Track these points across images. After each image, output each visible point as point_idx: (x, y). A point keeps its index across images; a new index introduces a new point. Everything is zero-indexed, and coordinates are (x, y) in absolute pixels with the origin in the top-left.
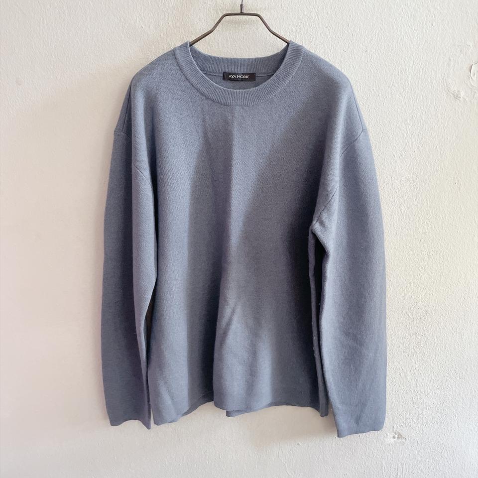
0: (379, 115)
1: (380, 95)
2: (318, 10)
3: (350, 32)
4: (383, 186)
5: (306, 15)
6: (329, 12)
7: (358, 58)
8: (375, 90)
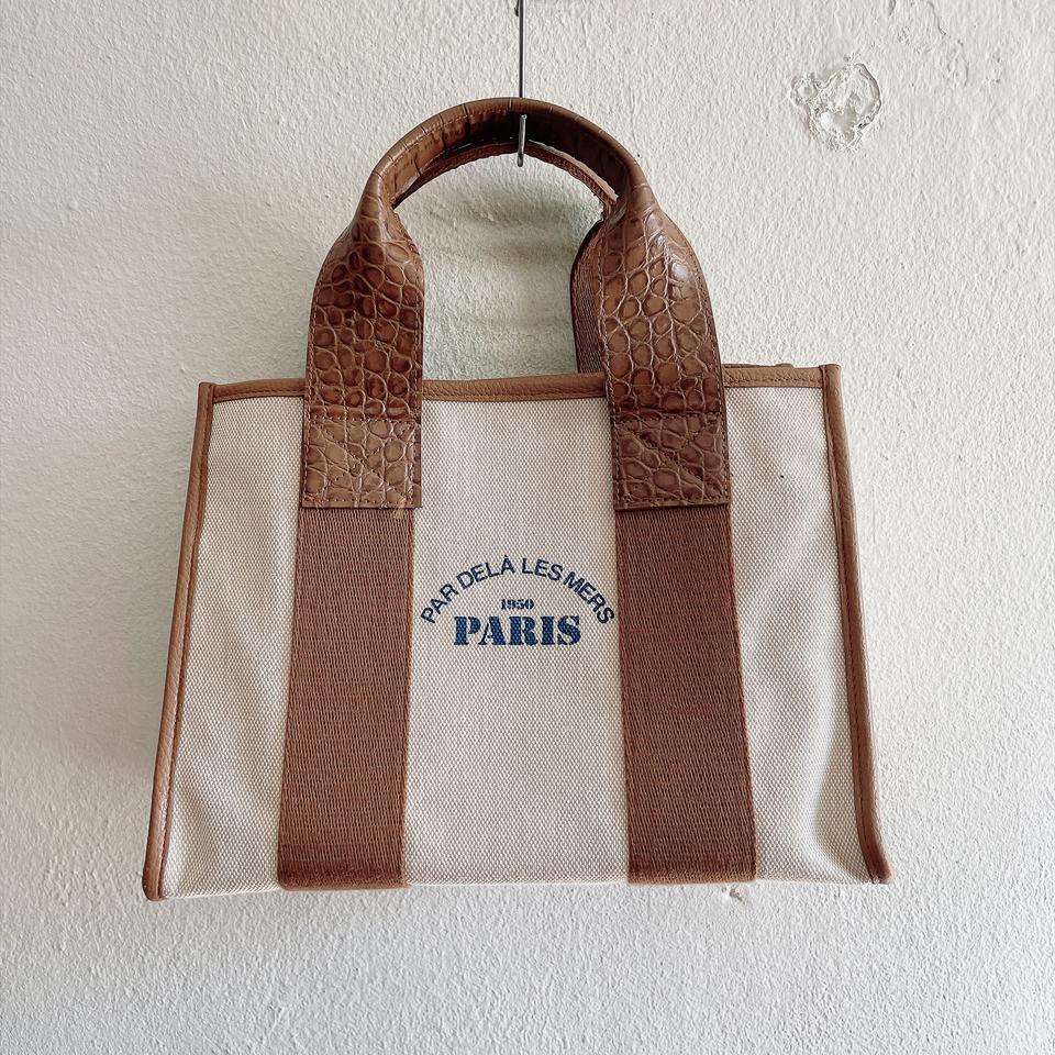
0: (999, 665)
1: (1005, 601)
2: (793, 324)
3: (904, 393)
4: (1012, 893)
5: (753, 341)
6: (834, 331)
7: (930, 481)
8: (988, 584)
